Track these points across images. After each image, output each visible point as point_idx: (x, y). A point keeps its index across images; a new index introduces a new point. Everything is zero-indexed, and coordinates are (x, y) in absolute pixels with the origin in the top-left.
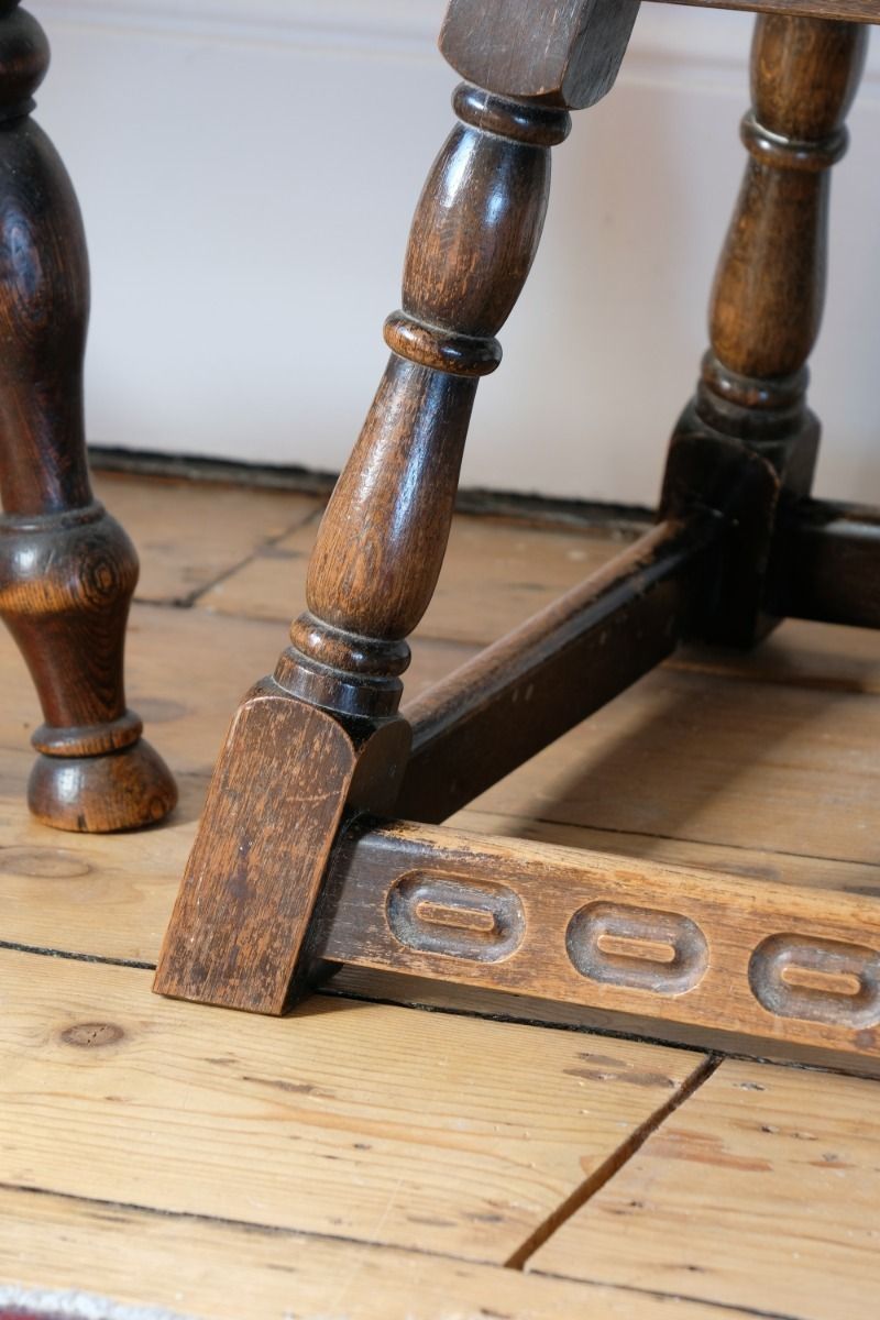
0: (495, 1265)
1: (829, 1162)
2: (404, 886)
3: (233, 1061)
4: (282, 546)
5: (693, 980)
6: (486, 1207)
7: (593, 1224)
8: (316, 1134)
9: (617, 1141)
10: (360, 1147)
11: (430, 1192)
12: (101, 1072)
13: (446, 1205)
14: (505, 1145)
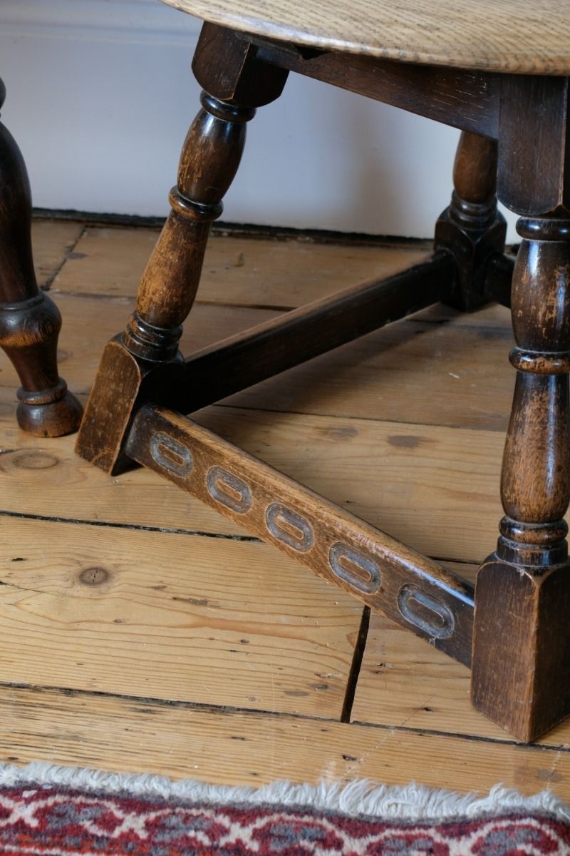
0: (336, 721)
3: (164, 587)
4: (76, 250)
6: (317, 678)
7: (369, 682)
8: (219, 634)
9: (359, 621)
10: (242, 641)
11: (286, 671)
12: (109, 601)
13: (300, 679)
14: (310, 633)
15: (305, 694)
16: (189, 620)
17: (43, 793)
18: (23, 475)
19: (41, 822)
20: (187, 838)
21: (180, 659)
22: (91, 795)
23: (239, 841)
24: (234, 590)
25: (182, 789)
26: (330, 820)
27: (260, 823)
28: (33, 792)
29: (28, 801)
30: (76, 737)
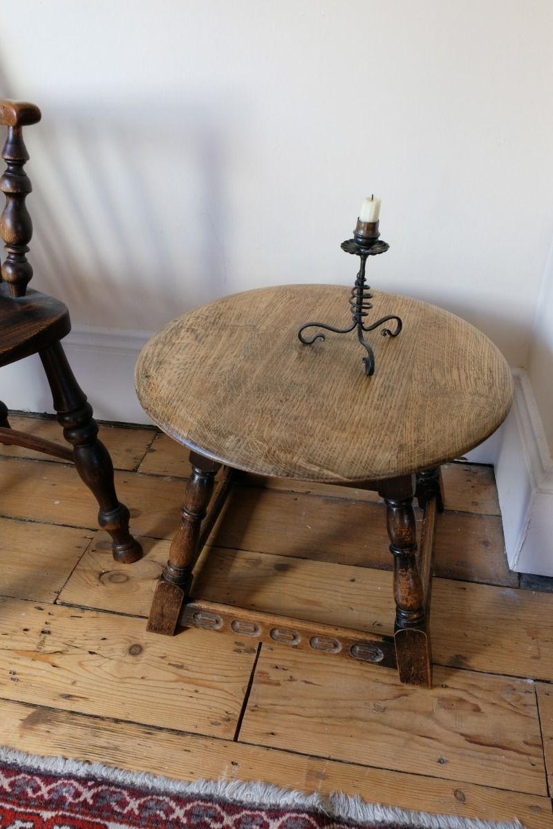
0: (232, 741)
2: (196, 614)
3: (166, 657)
5: (258, 633)
6: (226, 714)
7: (249, 717)
8: (187, 686)
9: (248, 679)
10: (196, 691)
11: (214, 710)
12: (139, 666)
13: (218, 715)
14: (226, 686)
15: (219, 724)
16: (174, 677)
17: (98, 784)
18: (112, 586)
19: (94, 802)
20: (156, 815)
21: (167, 702)
22: (118, 786)
23: (178, 818)
24: (197, 659)
25: (159, 784)
26: (220, 805)
27: (189, 807)
28: (93, 782)
29: (90, 788)
30: (116, 749)
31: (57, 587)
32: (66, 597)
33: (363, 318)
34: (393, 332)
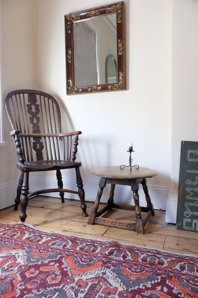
0: (101, 236)
1: (115, 231)
2: (97, 220)
3: (90, 227)
5: (109, 224)
6: (101, 233)
7: (105, 234)
9: (106, 231)
10: (96, 231)
11: (98, 233)
16: (92, 229)
21: (90, 231)
24: (96, 228)
31: (70, 219)
32: (72, 220)
33: (131, 164)
34: (138, 168)
